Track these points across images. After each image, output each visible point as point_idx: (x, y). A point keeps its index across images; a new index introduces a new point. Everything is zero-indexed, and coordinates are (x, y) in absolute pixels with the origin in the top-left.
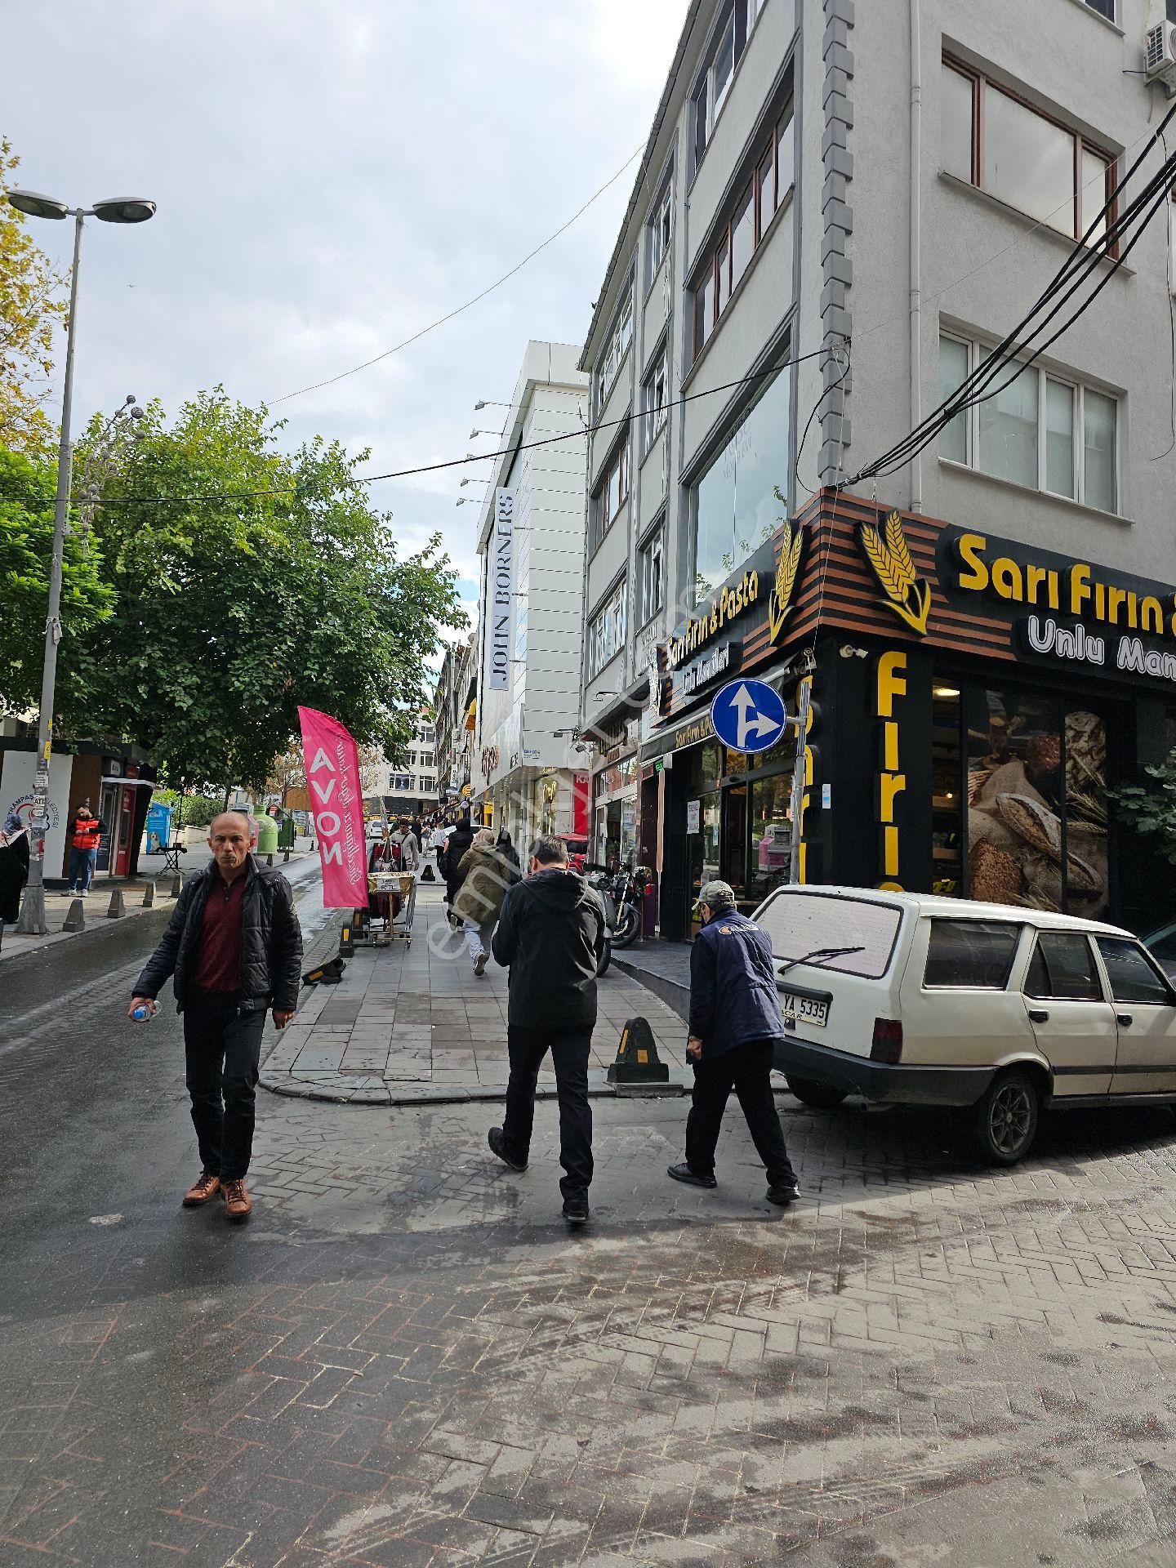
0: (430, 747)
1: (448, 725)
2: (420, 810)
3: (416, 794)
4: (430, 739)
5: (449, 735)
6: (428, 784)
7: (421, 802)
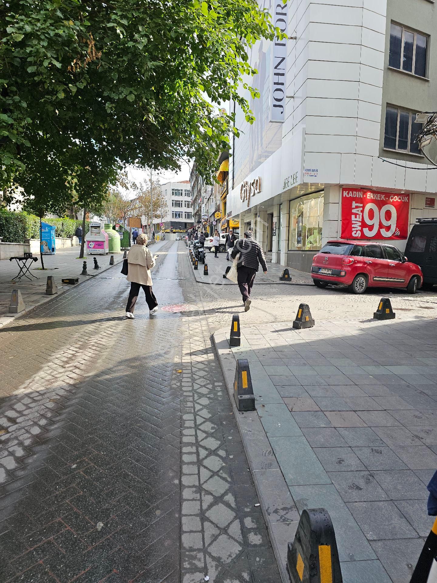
0: (189, 199)
1: (199, 186)
2: (186, 227)
3: (183, 220)
4: (188, 195)
5: (199, 191)
6: (188, 215)
7: (186, 224)
